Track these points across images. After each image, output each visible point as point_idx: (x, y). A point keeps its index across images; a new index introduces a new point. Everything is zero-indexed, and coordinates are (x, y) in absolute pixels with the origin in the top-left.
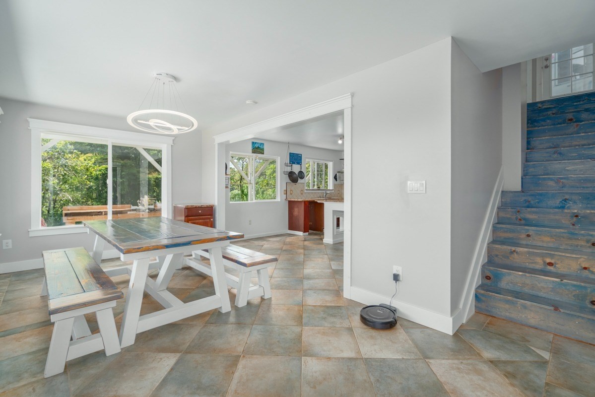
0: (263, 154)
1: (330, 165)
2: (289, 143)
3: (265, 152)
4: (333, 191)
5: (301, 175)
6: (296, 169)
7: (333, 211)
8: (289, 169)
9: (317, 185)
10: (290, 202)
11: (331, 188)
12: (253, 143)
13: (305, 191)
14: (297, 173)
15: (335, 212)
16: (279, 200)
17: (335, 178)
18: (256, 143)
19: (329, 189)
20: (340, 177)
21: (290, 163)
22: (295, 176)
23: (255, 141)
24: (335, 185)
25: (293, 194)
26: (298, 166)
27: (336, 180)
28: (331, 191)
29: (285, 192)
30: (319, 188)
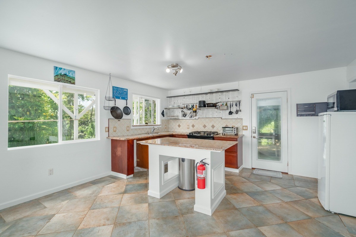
0: (74, 83)
1: (158, 102)
2: (110, 75)
3: (76, 82)
4: (161, 126)
5: (127, 111)
6: (121, 104)
7: (160, 156)
8: (112, 104)
9: (145, 121)
10: (113, 141)
11: (159, 124)
12: (56, 68)
13: (132, 128)
14: (122, 109)
15: (161, 157)
16: (99, 139)
17: (162, 114)
18: (61, 69)
19: (156, 124)
20: (167, 114)
21: (113, 98)
22: (119, 112)
23: (59, 66)
24: (162, 121)
25: (117, 131)
26: (124, 102)
27: (164, 116)
28: (158, 126)
29: (107, 130)
30: (147, 123)
